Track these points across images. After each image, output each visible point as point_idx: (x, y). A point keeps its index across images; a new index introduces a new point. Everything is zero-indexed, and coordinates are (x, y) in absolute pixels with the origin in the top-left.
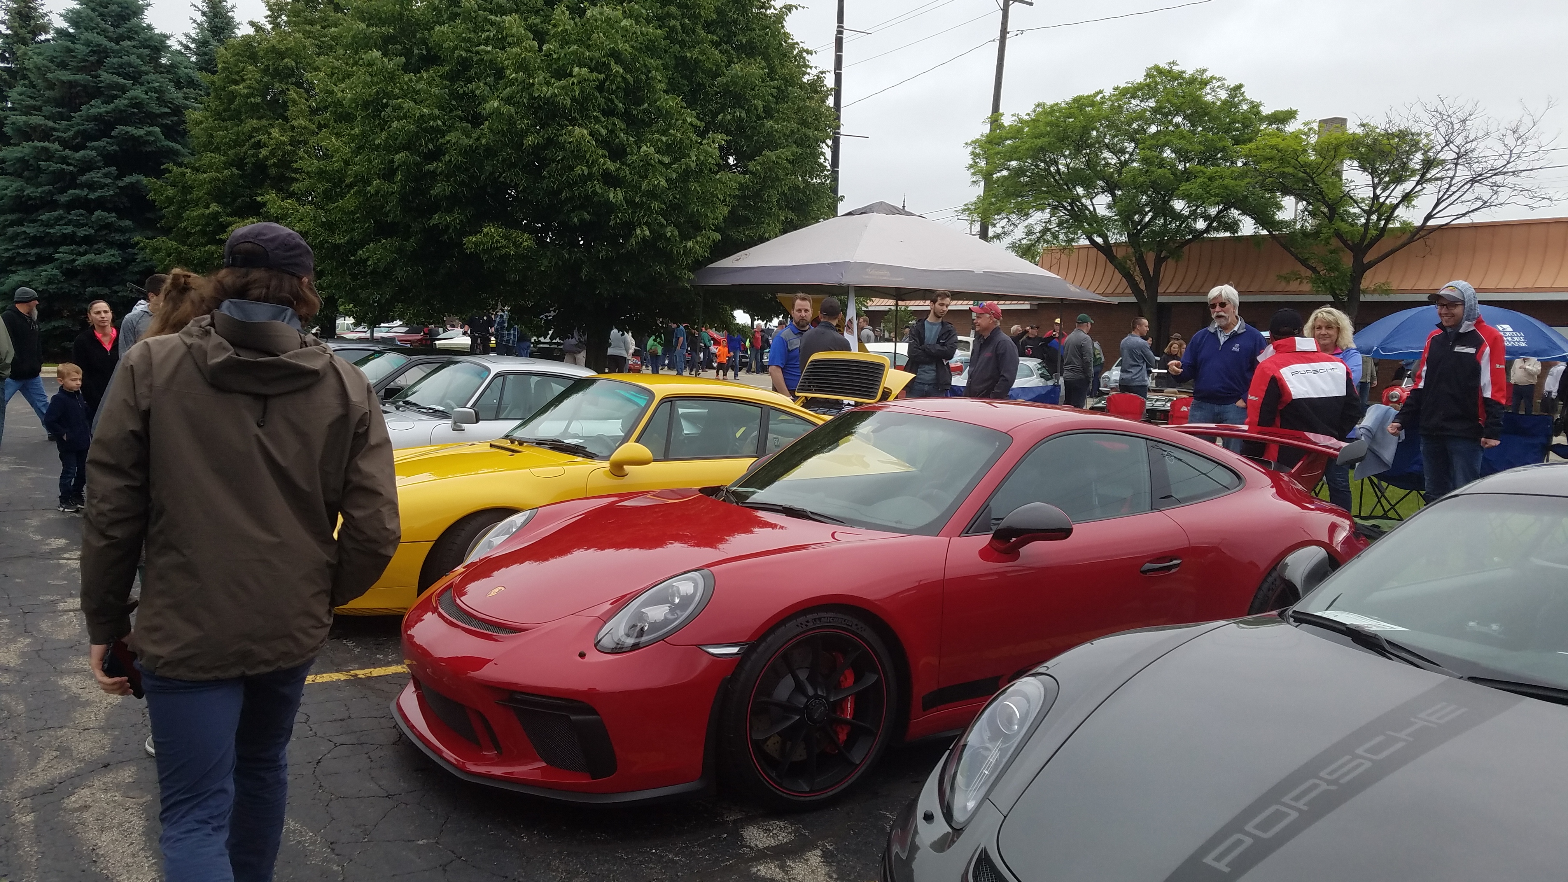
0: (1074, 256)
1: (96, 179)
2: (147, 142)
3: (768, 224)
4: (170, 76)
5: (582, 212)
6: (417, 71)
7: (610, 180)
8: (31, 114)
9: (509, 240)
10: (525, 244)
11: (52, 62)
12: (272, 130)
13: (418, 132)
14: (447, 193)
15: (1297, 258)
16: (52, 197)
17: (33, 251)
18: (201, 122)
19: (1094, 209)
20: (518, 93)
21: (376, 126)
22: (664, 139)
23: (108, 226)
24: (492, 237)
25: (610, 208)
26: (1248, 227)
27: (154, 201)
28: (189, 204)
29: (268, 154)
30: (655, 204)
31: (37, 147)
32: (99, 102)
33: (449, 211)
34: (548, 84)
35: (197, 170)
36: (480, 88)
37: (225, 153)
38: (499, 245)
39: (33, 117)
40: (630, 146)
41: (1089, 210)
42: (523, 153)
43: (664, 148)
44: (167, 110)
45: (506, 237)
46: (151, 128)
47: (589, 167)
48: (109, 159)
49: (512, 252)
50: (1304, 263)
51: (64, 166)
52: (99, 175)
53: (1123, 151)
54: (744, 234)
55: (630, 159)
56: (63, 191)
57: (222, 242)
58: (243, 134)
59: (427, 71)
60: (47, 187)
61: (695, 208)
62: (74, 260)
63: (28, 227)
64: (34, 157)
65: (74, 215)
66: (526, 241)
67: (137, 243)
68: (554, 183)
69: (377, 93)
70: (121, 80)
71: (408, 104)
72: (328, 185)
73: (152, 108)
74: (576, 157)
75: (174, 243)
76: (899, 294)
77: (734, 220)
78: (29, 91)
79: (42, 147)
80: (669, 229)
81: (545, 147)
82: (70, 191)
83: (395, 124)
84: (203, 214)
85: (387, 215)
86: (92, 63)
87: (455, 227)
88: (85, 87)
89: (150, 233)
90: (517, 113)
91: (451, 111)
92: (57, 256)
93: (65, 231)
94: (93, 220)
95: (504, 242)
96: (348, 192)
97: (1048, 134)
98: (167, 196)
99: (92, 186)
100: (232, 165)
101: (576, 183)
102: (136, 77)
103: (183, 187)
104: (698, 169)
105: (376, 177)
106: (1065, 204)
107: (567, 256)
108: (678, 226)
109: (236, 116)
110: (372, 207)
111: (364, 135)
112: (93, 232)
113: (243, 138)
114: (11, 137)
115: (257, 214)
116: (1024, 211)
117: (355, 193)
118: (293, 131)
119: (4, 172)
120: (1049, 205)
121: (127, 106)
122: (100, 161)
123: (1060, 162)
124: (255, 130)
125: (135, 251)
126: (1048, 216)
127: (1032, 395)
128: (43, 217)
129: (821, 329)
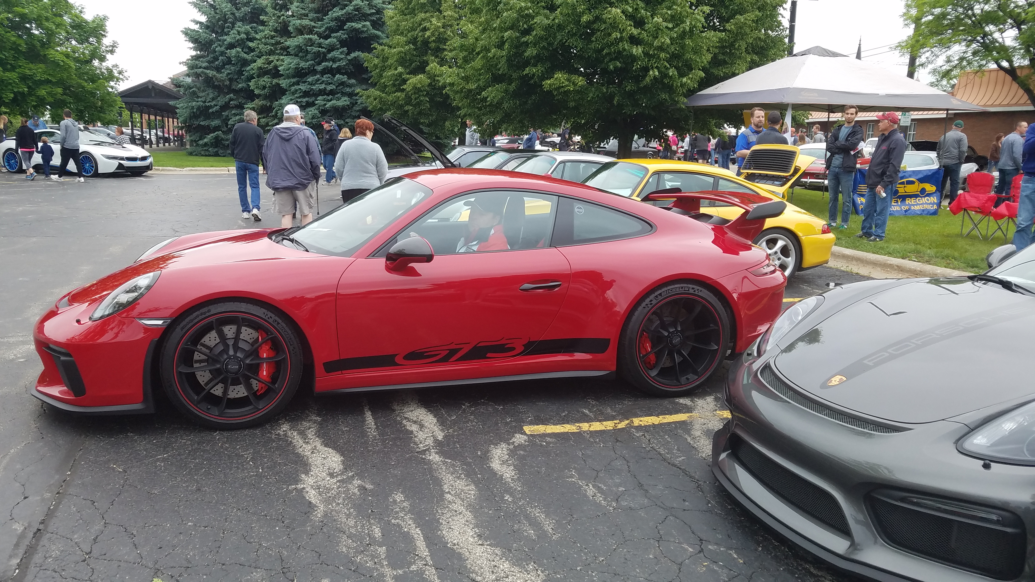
0: (986, 77)
1: (337, 56)
2: (363, 32)
3: (739, 64)
5: (616, 62)
7: (634, 40)
8: (303, 19)
9: (570, 82)
10: (580, 83)
12: (432, 20)
13: (518, 18)
14: (534, 54)
16: (314, 67)
17: (304, 100)
18: (393, 17)
19: (1003, 41)
21: (494, 16)
22: (669, 12)
23: (343, 84)
24: (560, 80)
25: (634, 59)
27: (367, 67)
28: (386, 68)
29: (430, 35)
30: (663, 55)
31: (306, 39)
32: (338, 9)
33: (535, 65)
35: (390, 47)
37: (406, 35)
38: (564, 85)
39: (304, 21)
40: (647, 18)
41: (998, 42)
42: (580, 26)
43: (669, 18)
44: (374, 11)
45: (568, 80)
46: (365, 23)
47: (621, 33)
48: (343, 43)
49: (572, 89)
51: (320, 49)
52: (338, 53)
54: (722, 71)
55: (647, 26)
56: (319, 64)
57: (403, 90)
58: (416, 23)
60: (311, 62)
61: (688, 56)
62: (325, 104)
63: (302, 86)
64: (305, 44)
65: (325, 78)
66: (581, 81)
67: (358, 93)
68: (599, 45)
72: (465, 53)
73: (366, 10)
74: (613, 27)
75: (378, 92)
76: (831, 109)
77: (716, 62)
78: (301, 5)
79: (309, 38)
80: (671, 70)
81: (594, 22)
82: (323, 64)
83: (505, 14)
84: (394, 74)
85: (499, 70)
87: (538, 75)
89: (364, 87)
92: (316, 102)
93: (321, 88)
94: (335, 80)
95: (567, 83)
96: (477, 57)
98: (374, 64)
99: (334, 60)
100: (409, 43)
101: (612, 44)
103: (383, 58)
104: (691, 31)
105: (493, 47)
106: (979, 38)
107: (605, 90)
108: (677, 68)
109: (413, 12)
110: (490, 66)
111: (487, 22)
112: (335, 87)
113: (416, 25)
114: (292, 33)
115: (424, 72)
116: (945, 44)
117: (481, 58)
118: (444, 19)
119: (288, 54)
120: (965, 40)
121: (352, 10)
122: (338, 45)
123: (975, 8)
124: (423, 20)
125: (357, 98)
126: (964, 48)
127: (921, 176)
128: (310, 80)
129: (769, 132)
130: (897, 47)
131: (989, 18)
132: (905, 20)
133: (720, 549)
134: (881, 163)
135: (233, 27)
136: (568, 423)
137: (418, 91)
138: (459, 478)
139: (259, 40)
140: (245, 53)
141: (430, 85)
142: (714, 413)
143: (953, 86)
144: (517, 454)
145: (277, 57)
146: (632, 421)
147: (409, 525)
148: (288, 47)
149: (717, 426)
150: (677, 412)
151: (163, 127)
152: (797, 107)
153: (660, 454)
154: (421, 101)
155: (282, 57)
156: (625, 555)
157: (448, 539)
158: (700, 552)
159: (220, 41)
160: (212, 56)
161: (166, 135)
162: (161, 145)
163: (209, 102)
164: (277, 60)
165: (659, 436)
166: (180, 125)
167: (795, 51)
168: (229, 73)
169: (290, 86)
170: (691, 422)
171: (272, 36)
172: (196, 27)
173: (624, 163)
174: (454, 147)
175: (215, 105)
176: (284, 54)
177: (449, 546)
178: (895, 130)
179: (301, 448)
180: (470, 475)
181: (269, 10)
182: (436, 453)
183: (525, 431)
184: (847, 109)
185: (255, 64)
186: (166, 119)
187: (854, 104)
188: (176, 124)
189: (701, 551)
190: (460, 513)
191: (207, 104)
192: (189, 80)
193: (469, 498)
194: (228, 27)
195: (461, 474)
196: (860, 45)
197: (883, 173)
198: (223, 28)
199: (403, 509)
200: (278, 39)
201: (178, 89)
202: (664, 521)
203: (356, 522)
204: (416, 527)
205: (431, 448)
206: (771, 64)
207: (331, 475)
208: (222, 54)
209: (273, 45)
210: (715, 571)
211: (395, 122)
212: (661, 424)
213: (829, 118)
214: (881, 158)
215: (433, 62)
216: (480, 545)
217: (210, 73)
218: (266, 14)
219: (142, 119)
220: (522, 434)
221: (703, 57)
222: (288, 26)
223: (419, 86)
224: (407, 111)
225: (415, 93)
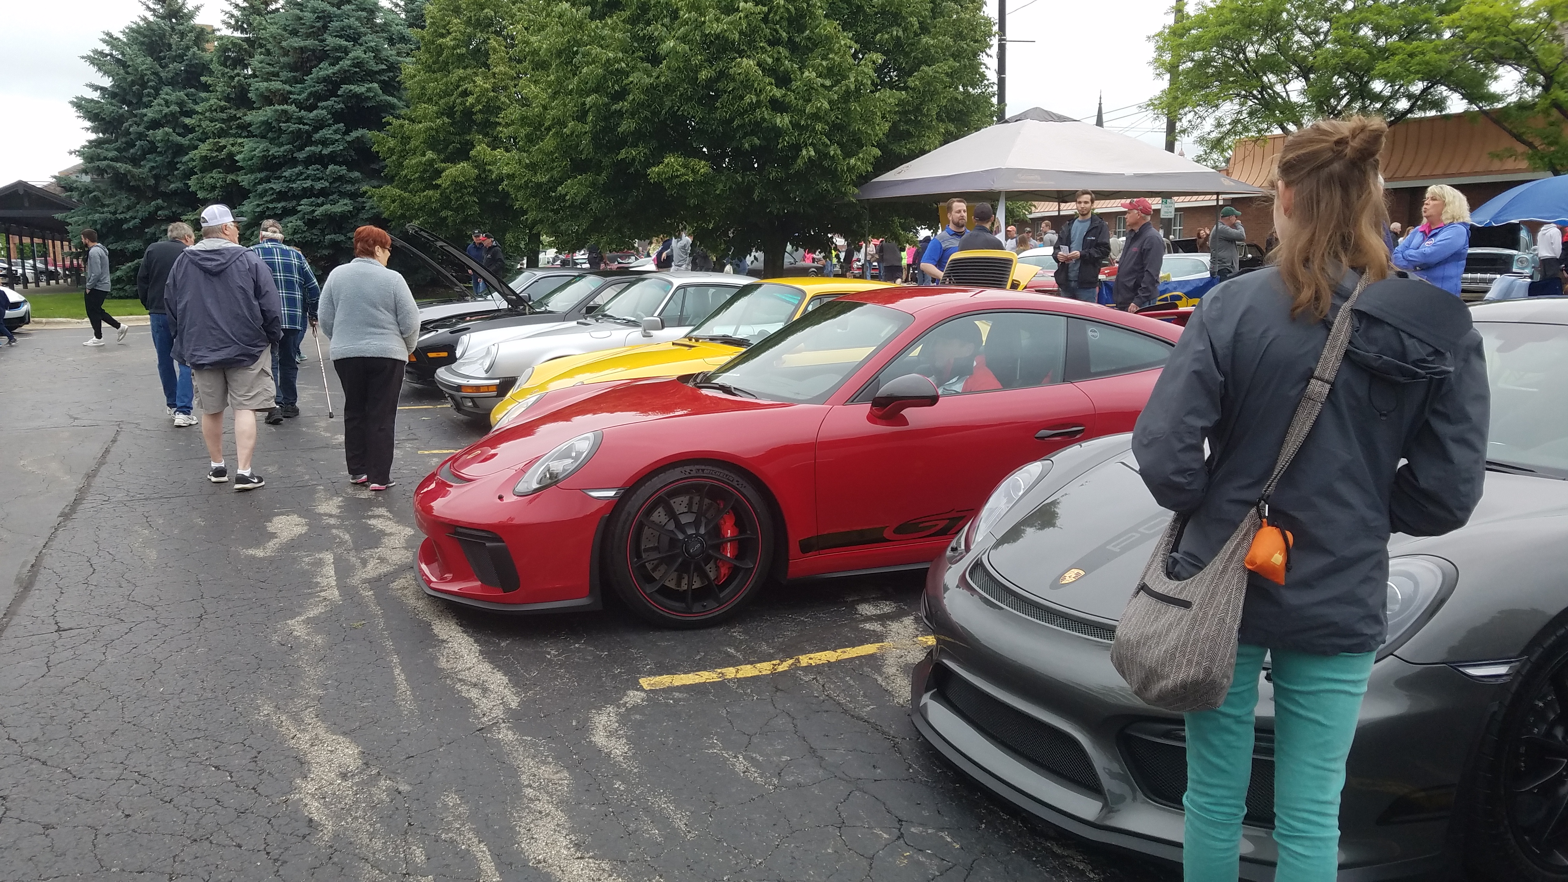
0: (1269, 146)
1: (328, 136)
2: (368, 98)
3: (928, 137)
4: (384, 35)
5: (752, 137)
6: (602, 17)
7: (777, 106)
8: (271, 80)
9: (688, 168)
10: (702, 170)
11: (285, 30)
12: (476, 79)
13: (605, 76)
14: (632, 129)
15: (1510, 132)
16: (292, 155)
17: (280, 205)
18: (415, 76)
19: (1288, 95)
20: (691, 31)
21: (568, 72)
22: (824, 63)
23: (340, 179)
24: (672, 166)
25: (778, 132)
26: (1456, 104)
27: (378, 152)
28: (408, 153)
29: (474, 101)
30: (819, 126)
31: (277, 111)
32: (327, 64)
33: (635, 146)
34: (718, 20)
35: (412, 121)
36: (656, 29)
37: (437, 103)
38: (679, 173)
39: (273, 83)
40: (794, 72)
41: (1281, 97)
42: (698, 87)
43: (825, 71)
44: (384, 67)
45: (685, 166)
46: (371, 85)
47: (757, 95)
48: (338, 117)
49: (691, 179)
50: (1519, 138)
51: (301, 126)
52: (330, 132)
53: (1316, 32)
54: (905, 148)
55: (794, 85)
56: (301, 149)
57: (438, 187)
58: (451, 83)
59: (611, 17)
60: (288, 146)
61: (855, 126)
62: (314, 211)
63: (274, 183)
64: (276, 120)
65: (311, 170)
66: (703, 167)
67: (365, 192)
68: (727, 113)
69: (569, 41)
70: (344, 43)
71: (596, 50)
72: (529, 129)
73: (371, 66)
74: (746, 87)
75: (397, 190)
76: (1062, 197)
77: (896, 134)
78: (267, 59)
79: (282, 110)
80: (832, 148)
81: (718, 80)
82: (307, 149)
83: (585, 70)
84: (420, 162)
85: (581, 152)
86: (319, 29)
87: (640, 159)
88: (313, 51)
89: (376, 183)
90: (691, 50)
91: (633, 52)
92: (299, 208)
93: (305, 186)
94: (327, 173)
95: (683, 170)
96: (547, 134)
97: (1233, 21)
98: (389, 148)
99: (324, 143)
100: (442, 114)
101: (746, 111)
102: (355, 39)
103: (402, 138)
104: (858, 90)
105: (570, 119)
106: (1255, 92)
107: (740, 179)
108: (841, 145)
109: (445, 68)
110: (568, 146)
111: (559, 81)
112: (328, 184)
113: (451, 87)
114: (254, 102)
115: (467, 158)
116: (1212, 103)
117: (553, 135)
118: (495, 77)
119: (251, 135)
120: (1238, 95)
121: (350, 66)
122: (330, 119)
123: (1248, 49)
124: (461, 79)
125: (364, 199)
126: (1237, 107)
127: (1189, 288)
128: (287, 174)
129: (976, 232)
130: (1148, 105)
131: (1267, 64)
132: (1158, 68)
133: (926, 832)
134: (1131, 272)
135: (157, 94)
136: (705, 670)
137: (461, 188)
138: (544, 763)
139: (201, 113)
140: (179, 135)
141: (478, 177)
142: (915, 639)
143: (1227, 161)
144: (630, 720)
145: (231, 140)
146: (798, 659)
147: (469, 839)
148: (250, 125)
149: (917, 656)
150: (862, 642)
151: (45, 255)
152: (1014, 196)
153: (839, 704)
154: (466, 202)
155: (240, 140)
156: (792, 852)
157: (529, 855)
158: (899, 838)
159: (136, 116)
160: (124, 140)
161: (52, 268)
162: (43, 284)
163: (123, 212)
164: (233, 145)
165: (837, 678)
166: (74, 250)
167: (1008, 116)
168: (153, 167)
169: (255, 184)
170: (883, 656)
171: (221, 107)
172: (96, 95)
173: (770, 285)
174: (520, 272)
175: (131, 217)
176: (243, 135)
177: (530, 864)
178: (1148, 224)
179: (293, 738)
180: (562, 758)
181: (214, 66)
182: (509, 728)
183: (641, 686)
184: (1079, 196)
185: (196, 151)
186: (50, 241)
187: (1090, 190)
188: (66, 249)
189: (901, 836)
190: (547, 815)
191: (119, 216)
192: (86, 179)
193: (560, 790)
194: (149, 95)
195: (547, 756)
196: (1100, 104)
197: (1137, 286)
198: (140, 96)
199: (458, 817)
200: (233, 112)
201: (69, 193)
202: (847, 798)
203: (385, 843)
204: (480, 842)
205: (501, 721)
206: (975, 135)
207: (344, 776)
208: (141, 136)
209: (223, 121)
210: (922, 863)
211: (425, 235)
212: (839, 662)
213: (1059, 210)
214: (1132, 262)
215: (480, 142)
216: (578, 858)
217: (122, 167)
218: (211, 73)
219: (8, 242)
220: (637, 690)
221: (877, 128)
222: (248, 91)
223: (462, 179)
224: (446, 218)
225: (455, 191)
